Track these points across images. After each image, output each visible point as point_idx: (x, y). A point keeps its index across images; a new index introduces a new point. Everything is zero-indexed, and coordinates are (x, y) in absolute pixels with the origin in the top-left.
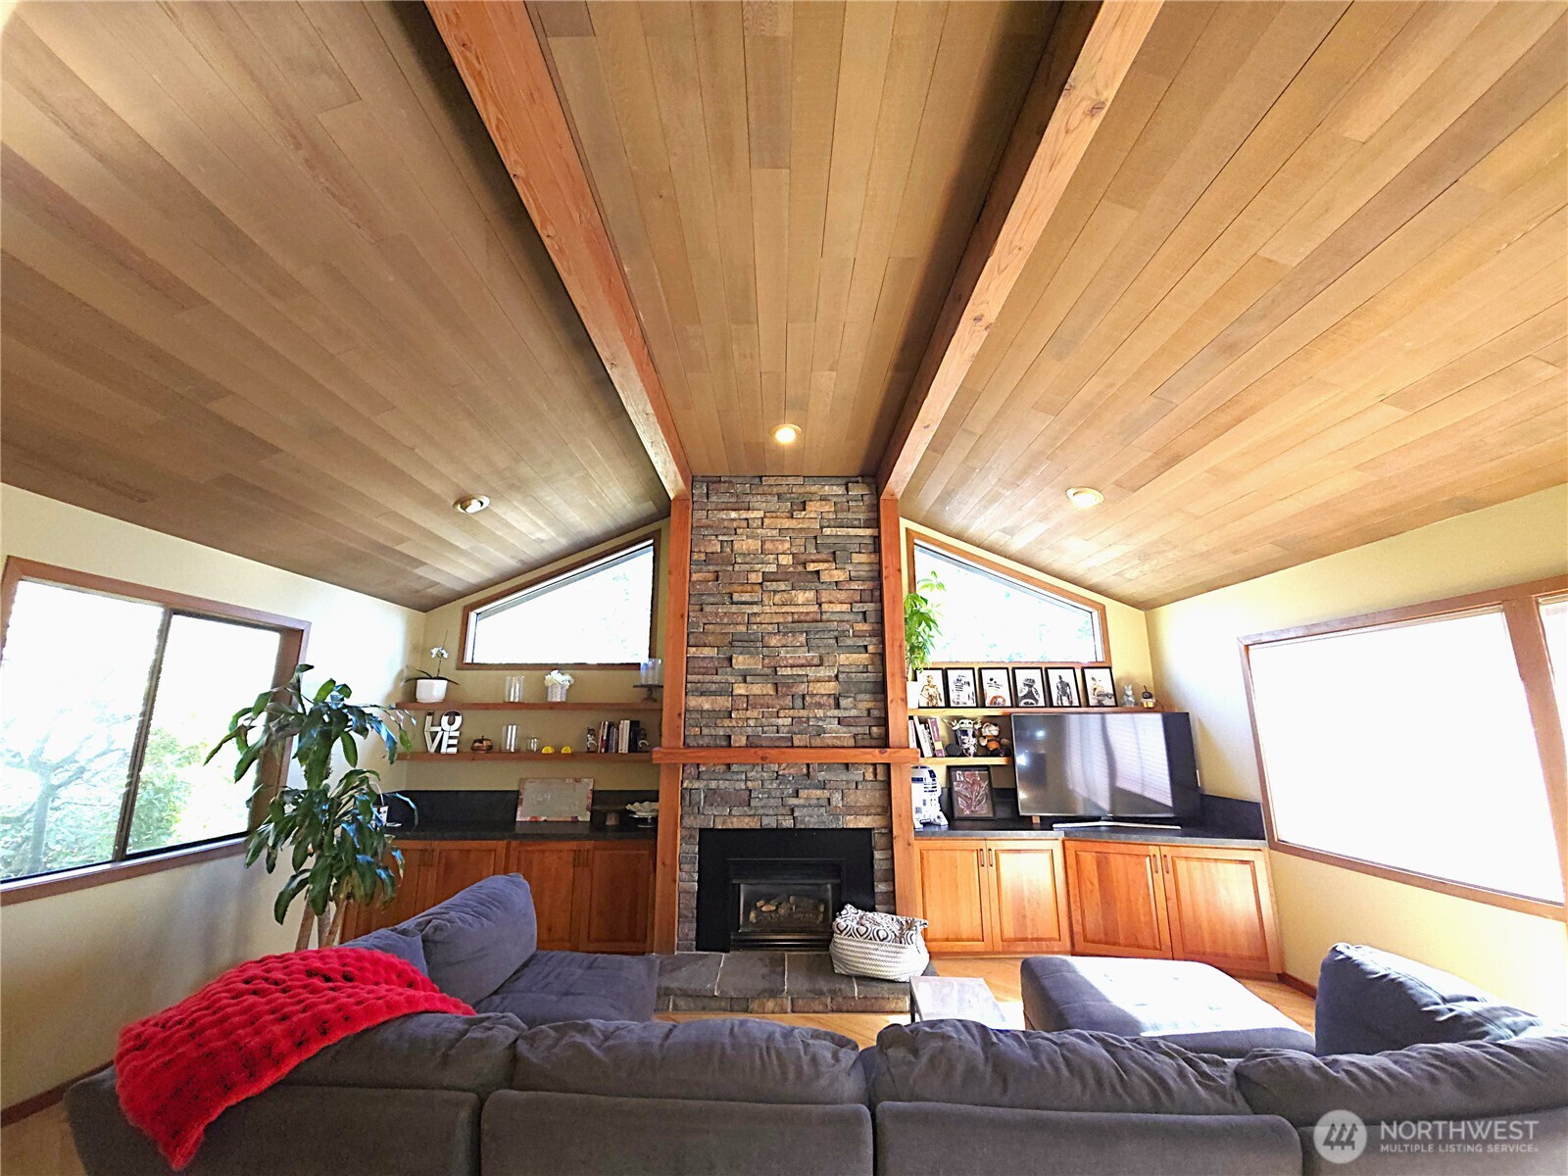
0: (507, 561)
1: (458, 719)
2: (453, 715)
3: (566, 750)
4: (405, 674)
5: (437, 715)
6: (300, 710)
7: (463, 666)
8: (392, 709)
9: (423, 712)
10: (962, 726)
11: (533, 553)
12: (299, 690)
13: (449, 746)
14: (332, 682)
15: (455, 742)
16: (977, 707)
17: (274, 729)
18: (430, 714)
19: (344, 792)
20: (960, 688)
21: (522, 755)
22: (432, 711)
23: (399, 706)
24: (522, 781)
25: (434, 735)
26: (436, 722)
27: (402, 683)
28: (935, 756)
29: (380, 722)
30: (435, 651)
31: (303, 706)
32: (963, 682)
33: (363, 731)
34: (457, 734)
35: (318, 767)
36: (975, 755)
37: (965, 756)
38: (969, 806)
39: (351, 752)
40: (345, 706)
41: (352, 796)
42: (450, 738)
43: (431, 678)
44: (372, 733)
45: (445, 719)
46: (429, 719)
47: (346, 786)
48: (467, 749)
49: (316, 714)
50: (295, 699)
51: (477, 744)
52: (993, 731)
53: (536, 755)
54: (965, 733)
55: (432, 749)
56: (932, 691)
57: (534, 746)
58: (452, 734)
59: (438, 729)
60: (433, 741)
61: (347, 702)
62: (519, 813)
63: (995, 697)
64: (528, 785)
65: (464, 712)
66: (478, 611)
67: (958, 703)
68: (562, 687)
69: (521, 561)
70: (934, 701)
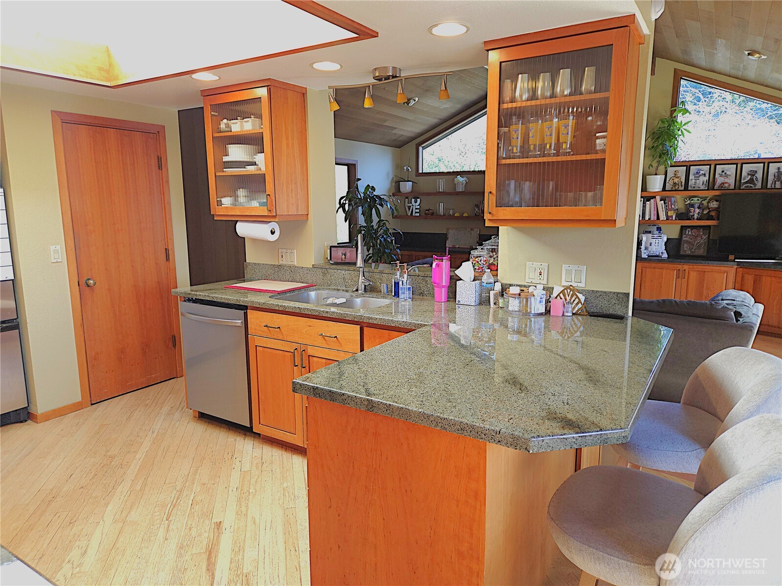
0: (432, 121)
1: (419, 200)
2: (416, 198)
3: (465, 215)
4: (395, 179)
5: (410, 198)
6: (360, 197)
7: (418, 174)
8: (391, 196)
9: (404, 197)
10: (692, 201)
11: (444, 114)
12: (357, 188)
13: (416, 213)
14: (368, 185)
15: (418, 211)
16: (708, 190)
17: (353, 204)
18: (407, 198)
19: (378, 228)
20: (697, 178)
21: (447, 217)
22: (407, 196)
23: (394, 195)
24: (448, 229)
25: (409, 207)
26: (410, 202)
27: (394, 184)
28: (667, 219)
29: (387, 201)
30: (405, 168)
31: (360, 195)
32: (701, 173)
33: (382, 205)
34: (419, 207)
35: (369, 219)
36: (698, 219)
37: (690, 220)
38: (691, 249)
39: (378, 214)
40: (375, 195)
41: (381, 229)
42: (416, 209)
43: (405, 181)
44: (385, 206)
45: (413, 200)
46: (407, 200)
47: (379, 226)
48: (423, 214)
49: (365, 198)
50: (357, 192)
51: (427, 212)
52: (714, 205)
53: (452, 217)
54: (692, 206)
55: (409, 214)
56: (676, 180)
57: (451, 213)
58: (417, 207)
59: (411, 205)
60: (409, 210)
61: (375, 193)
62: (447, 243)
63: (723, 183)
64: (450, 231)
65: (421, 197)
66: (423, 146)
67: (694, 187)
68: (462, 184)
69: (440, 119)
70: (677, 187)
